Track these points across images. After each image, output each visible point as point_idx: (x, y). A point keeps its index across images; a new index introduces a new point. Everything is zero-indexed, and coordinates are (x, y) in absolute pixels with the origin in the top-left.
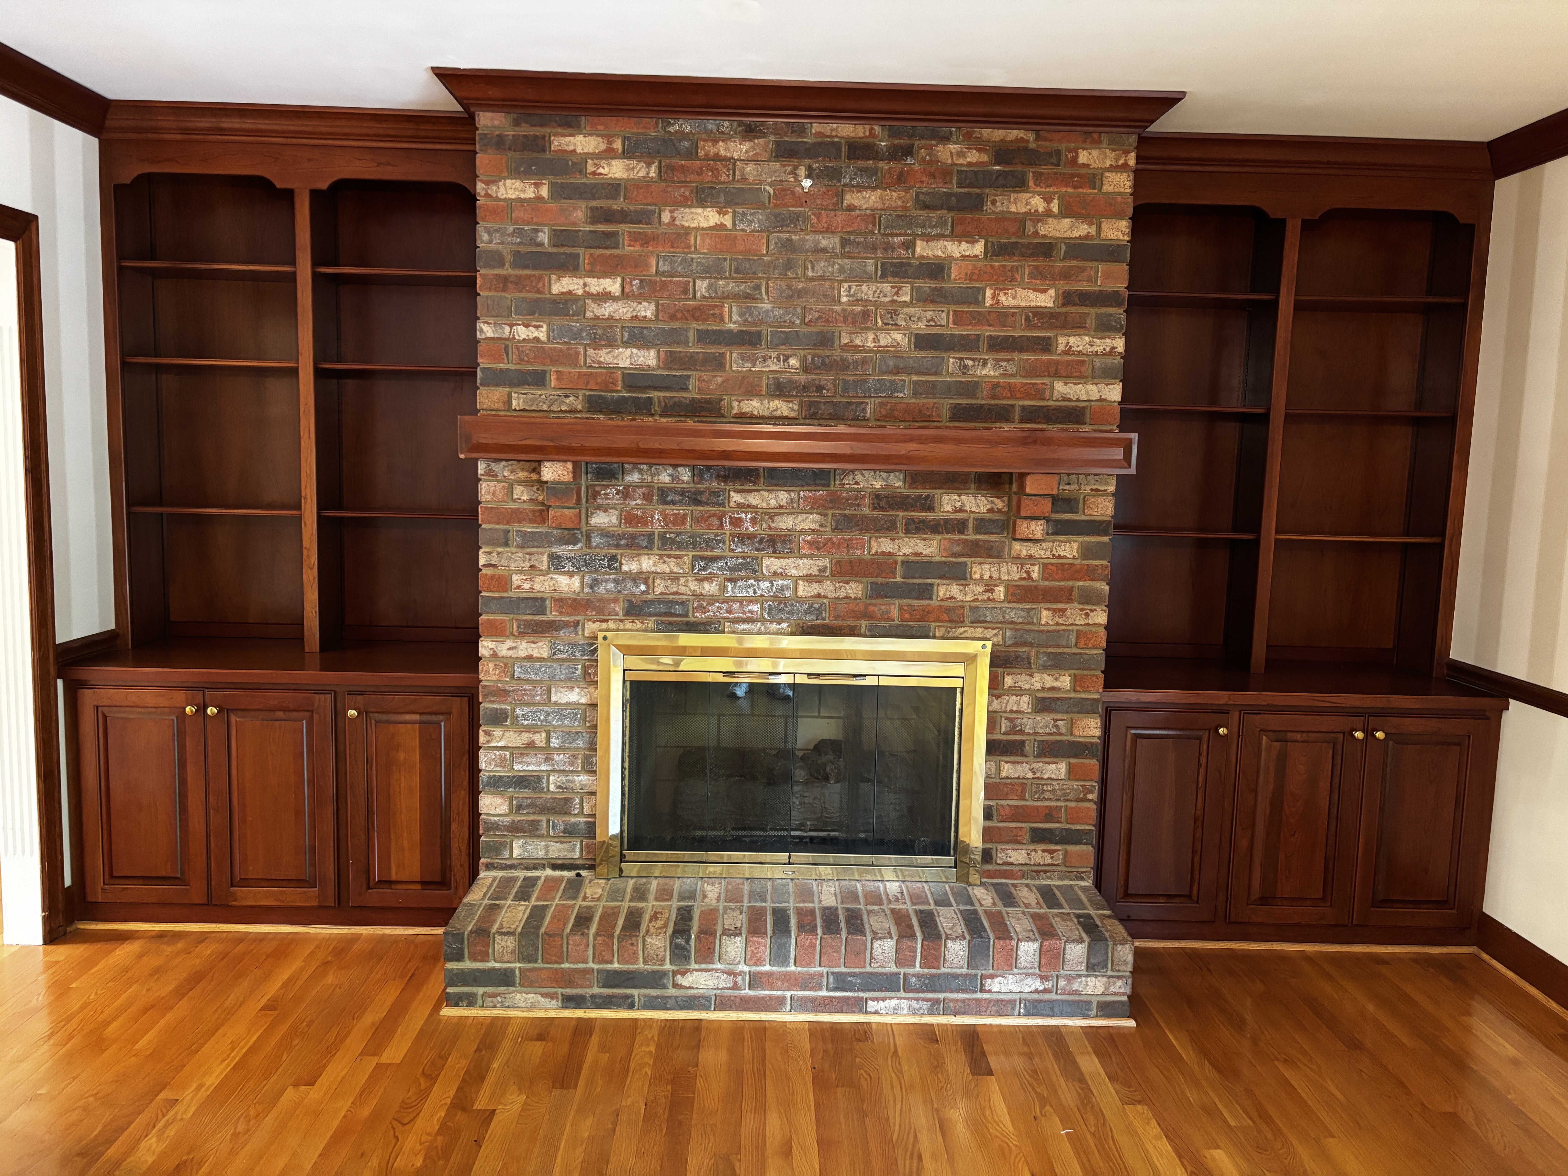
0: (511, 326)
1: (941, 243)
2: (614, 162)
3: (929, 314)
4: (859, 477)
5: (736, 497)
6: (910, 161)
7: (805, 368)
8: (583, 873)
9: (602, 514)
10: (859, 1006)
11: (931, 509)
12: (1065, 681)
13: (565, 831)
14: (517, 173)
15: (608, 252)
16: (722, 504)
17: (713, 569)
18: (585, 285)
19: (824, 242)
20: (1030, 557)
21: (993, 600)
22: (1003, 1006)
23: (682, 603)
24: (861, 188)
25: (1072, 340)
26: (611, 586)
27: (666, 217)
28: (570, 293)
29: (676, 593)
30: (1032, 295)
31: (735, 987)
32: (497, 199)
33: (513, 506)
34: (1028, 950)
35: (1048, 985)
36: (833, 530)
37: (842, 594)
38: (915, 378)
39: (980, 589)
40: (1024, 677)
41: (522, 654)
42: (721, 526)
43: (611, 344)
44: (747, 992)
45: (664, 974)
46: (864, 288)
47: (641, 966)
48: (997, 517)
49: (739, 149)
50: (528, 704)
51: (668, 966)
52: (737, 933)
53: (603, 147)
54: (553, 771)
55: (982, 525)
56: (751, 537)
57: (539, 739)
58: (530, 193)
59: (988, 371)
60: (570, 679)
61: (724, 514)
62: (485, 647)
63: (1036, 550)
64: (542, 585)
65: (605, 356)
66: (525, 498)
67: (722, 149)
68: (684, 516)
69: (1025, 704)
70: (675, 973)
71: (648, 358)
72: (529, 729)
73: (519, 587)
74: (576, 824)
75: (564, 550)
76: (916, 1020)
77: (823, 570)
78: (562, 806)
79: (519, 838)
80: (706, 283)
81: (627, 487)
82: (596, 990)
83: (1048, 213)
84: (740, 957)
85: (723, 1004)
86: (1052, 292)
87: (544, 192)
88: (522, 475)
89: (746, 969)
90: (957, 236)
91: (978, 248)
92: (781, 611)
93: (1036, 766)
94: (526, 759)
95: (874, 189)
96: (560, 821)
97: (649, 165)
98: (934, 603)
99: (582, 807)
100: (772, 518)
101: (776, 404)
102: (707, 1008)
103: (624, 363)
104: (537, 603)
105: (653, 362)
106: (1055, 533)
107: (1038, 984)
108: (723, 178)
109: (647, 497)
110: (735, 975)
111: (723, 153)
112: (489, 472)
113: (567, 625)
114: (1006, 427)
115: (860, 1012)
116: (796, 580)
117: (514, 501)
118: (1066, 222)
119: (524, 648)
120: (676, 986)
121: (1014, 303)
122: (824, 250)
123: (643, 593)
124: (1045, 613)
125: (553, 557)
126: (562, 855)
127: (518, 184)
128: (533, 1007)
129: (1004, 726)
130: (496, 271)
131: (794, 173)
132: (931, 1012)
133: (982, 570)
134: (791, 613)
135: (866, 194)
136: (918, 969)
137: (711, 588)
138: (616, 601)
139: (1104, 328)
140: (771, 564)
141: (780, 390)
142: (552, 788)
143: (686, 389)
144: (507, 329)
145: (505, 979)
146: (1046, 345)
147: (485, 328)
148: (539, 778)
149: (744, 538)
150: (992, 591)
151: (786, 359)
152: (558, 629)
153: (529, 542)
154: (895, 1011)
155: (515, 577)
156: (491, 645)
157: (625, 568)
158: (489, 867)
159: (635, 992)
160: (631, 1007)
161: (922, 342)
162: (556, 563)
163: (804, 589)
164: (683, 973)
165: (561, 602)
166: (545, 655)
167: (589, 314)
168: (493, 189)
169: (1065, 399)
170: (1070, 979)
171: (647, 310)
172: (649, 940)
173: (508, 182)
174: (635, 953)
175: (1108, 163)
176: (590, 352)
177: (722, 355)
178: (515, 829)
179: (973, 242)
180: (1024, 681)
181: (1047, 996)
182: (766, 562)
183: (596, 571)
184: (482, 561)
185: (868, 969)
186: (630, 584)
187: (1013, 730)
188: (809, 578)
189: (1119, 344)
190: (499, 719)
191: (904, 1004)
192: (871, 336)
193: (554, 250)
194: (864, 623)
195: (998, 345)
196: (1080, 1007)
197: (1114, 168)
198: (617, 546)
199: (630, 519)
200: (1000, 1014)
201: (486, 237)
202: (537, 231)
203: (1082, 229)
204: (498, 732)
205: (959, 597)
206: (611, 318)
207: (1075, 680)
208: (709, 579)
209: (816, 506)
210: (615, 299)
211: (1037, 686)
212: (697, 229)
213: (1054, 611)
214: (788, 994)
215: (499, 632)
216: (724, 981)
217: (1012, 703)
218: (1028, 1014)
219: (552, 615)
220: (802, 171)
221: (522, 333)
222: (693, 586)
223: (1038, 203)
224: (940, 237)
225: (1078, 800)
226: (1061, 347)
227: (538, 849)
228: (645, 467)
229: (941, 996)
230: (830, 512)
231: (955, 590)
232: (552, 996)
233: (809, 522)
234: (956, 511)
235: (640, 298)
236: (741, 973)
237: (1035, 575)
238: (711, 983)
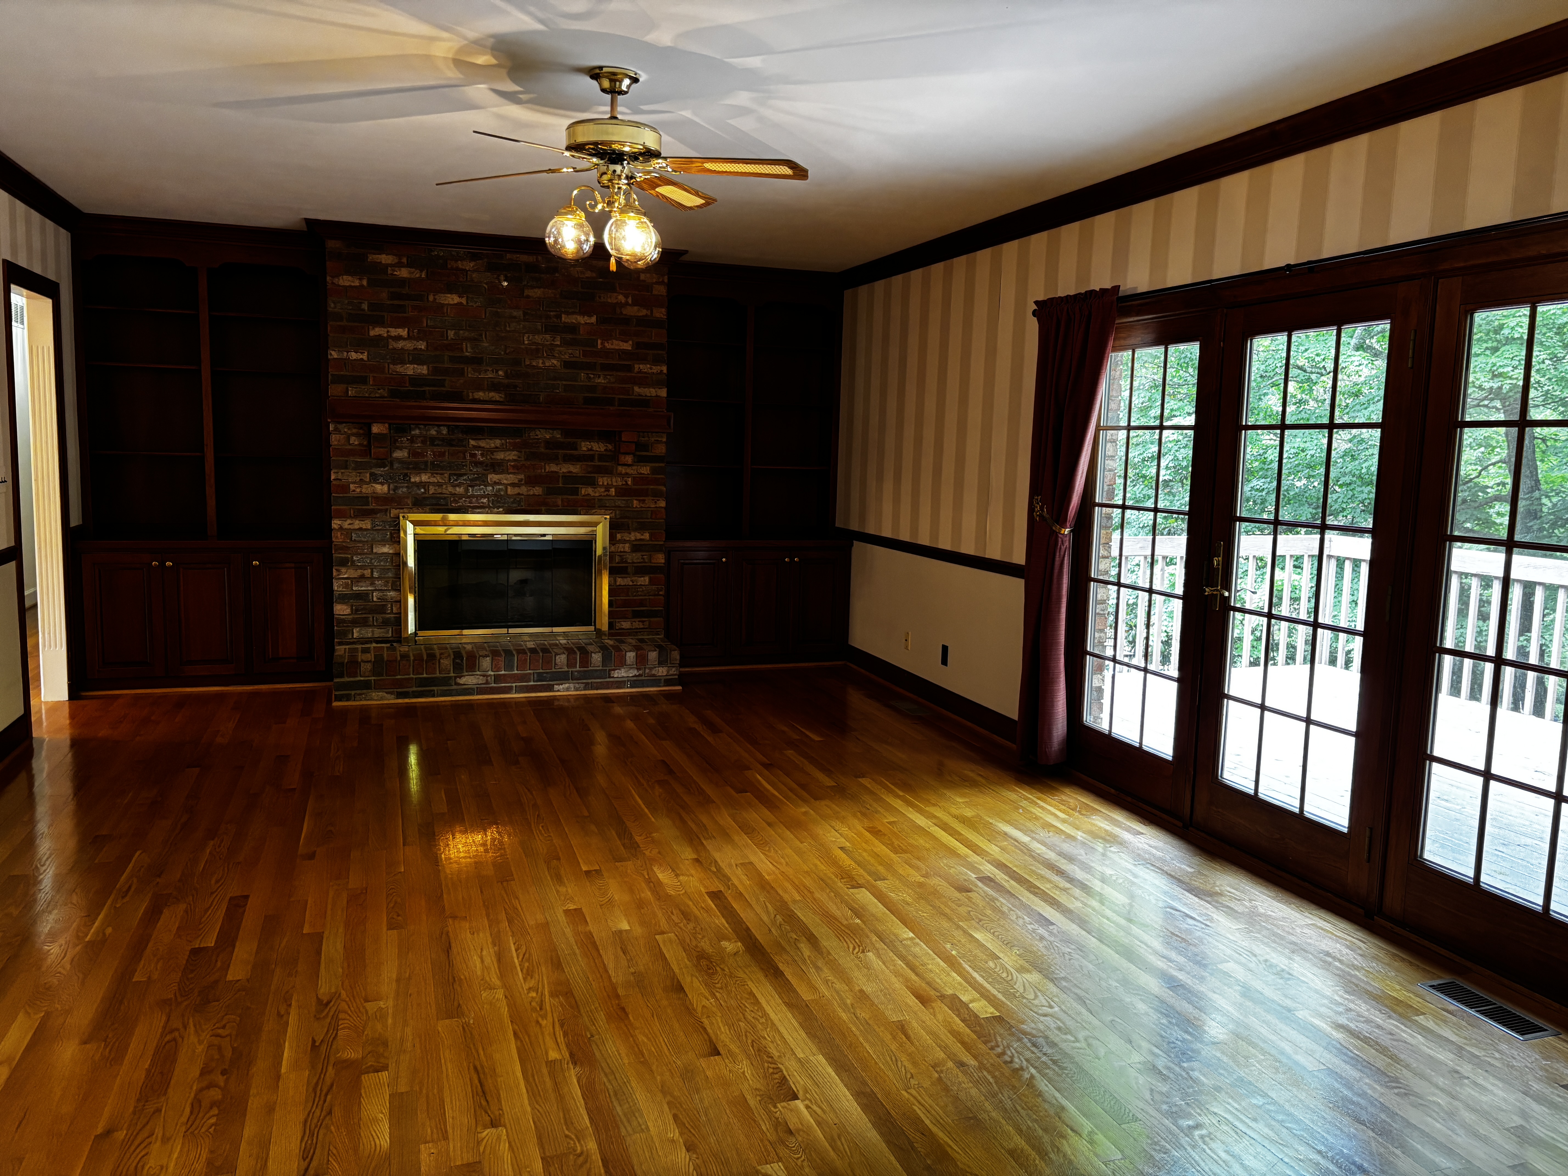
0: (348, 352)
1: (575, 316)
2: (403, 269)
3: (570, 351)
4: (538, 433)
5: (472, 442)
6: (557, 275)
7: (507, 376)
8: (395, 644)
9: (399, 451)
10: (550, 688)
11: (576, 449)
12: (647, 536)
13: (383, 622)
14: (348, 273)
15: (400, 315)
16: (465, 446)
17: (461, 480)
18: (388, 332)
19: (515, 313)
20: (627, 474)
21: (609, 496)
22: (620, 684)
23: (445, 498)
24: (533, 287)
25: (641, 366)
26: (405, 490)
27: (431, 298)
28: (380, 335)
29: (441, 493)
30: (621, 343)
31: (487, 683)
32: (339, 286)
33: (350, 447)
34: (631, 656)
35: (641, 672)
36: (526, 460)
37: (531, 493)
38: (564, 383)
39: (603, 490)
40: (626, 534)
41: (357, 527)
42: (465, 458)
43: (403, 363)
44: (493, 685)
45: (451, 677)
46: (536, 337)
47: (438, 675)
48: (609, 453)
49: (469, 265)
50: (360, 554)
51: (452, 674)
52: (487, 656)
53: (396, 261)
54: (376, 590)
55: (601, 457)
56: (481, 463)
57: (367, 573)
58: (357, 283)
59: (601, 380)
60: (383, 541)
61: (466, 451)
62: (336, 523)
63: (630, 471)
64: (366, 490)
65: (399, 368)
66: (356, 443)
67: (460, 264)
68: (445, 452)
69: (627, 547)
70: (456, 677)
71: (423, 370)
72: (361, 567)
73: (354, 491)
74: (389, 619)
75: (379, 471)
76: (578, 693)
77: (520, 480)
78: (380, 609)
79: (357, 627)
80: (453, 332)
81: (412, 437)
82: (415, 689)
83: (627, 304)
84: (489, 667)
85: (481, 691)
86: (630, 342)
87: (365, 283)
88: (354, 431)
89: (492, 673)
90: (583, 313)
91: (593, 319)
92: (499, 502)
93: (634, 578)
94: (360, 584)
95: (539, 288)
96: (380, 617)
97: (421, 271)
98: (580, 497)
99: (392, 609)
100: (492, 454)
101: (492, 394)
102: (472, 694)
103: (410, 372)
104: (364, 499)
105: (425, 372)
106: (638, 462)
107: (635, 672)
108: (461, 279)
109: (423, 442)
110: (487, 676)
111: (460, 266)
112: (336, 429)
113: (380, 511)
114: (611, 408)
115: (550, 691)
116: (506, 485)
117: (350, 445)
118: (636, 308)
119: (357, 524)
120: (457, 684)
121: (612, 347)
122: (515, 317)
123: (423, 493)
124: (635, 502)
125: (372, 474)
126: (381, 635)
127: (350, 278)
128: (382, 699)
129: (617, 559)
130: (338, 323)
131: (498, 278)
132: (585, 689)
133: (603, 480)
134: (504, 503)
135: (536, 290)
136: (578, 669)
137: (460, 490)
138: (408, 498)
139: (656, 361)
140: (492, 477)
141: (494, 386)
142: (375, 599)
143: (444, 386)
144: (345, 353)
145: (367, 685)
146: (629, 368)
147: (333, 353)
148: (367, 594)
149: (477, 464)
150: (609, 491)
151: (497, 371)
152: (376, 514)
153: (359, 467)
154: (568, 689)
155: (352, 486)
156: (339, 522)
157: (413, 480)
158: (340, 644)
159: (435, 688)
160: (433, 696)
161: (567, 364)
162: (374, 478)
163: (510, 491)
164: (460, 677)
165: (378, 498)
166: (369, 527)
167: (390, 347)
168: (336, 281)
169: (640, 395)
170: (650, 669)
171: (422, 345)
172: (442, 661)
173: (345, 277)
174: (435, 668)
175: (654, 280)
176: (391, 366)
177: (463, 369)
178: (355, 623)
179: (590, 316)
180: (627, 537)
181: (640, 678)
182: (490, 477)
183: (396, 482)
184: (333, 477)
185: (554, 670)
186: (415, 489)
187: (622, 562)
188: (513, 485)
189: (664, 369)
190: (344, 563)
191: (572, 685)
192: (541, 361)
193: (369, 313)
194: (543, 508)
195: (606, 368)
196: (655, 682)
197: (657, 283)
198: (408, 469)
199: (414, 453)
200: (618, 688)
201: (332, 305)
202: (361, 303)
203: (644, 312)
204: (343, 570)
205: (592, 494)
206: (402, 349)
207: (651, 535)
208: (459, 485)
209: (515, 447)
210: (404, 339)
211: (633, 538)
212: (449, 304)
213: (639, 501)
214: (514, 685)
215: (342, 516)
216: (482, 680)
217: (621, 547)
218: (631, 687)
219: (373, 506)
220: (502, 277)
221: (354, 356)
222: (450, 489)
223: (621, 298)
224: (573, 313)
225: (655, 595)
226: (636, 370)
227: (368, 633)
228: (422, 426)
229: (590, 681)
230: (523, 450)
231: (590, 491)
232: (391, 693)
233: (512, 455)
234: (589, 450)
235: (418, 339)
236: (490, 675)
237: (629, 483)
238: (475, 681)
